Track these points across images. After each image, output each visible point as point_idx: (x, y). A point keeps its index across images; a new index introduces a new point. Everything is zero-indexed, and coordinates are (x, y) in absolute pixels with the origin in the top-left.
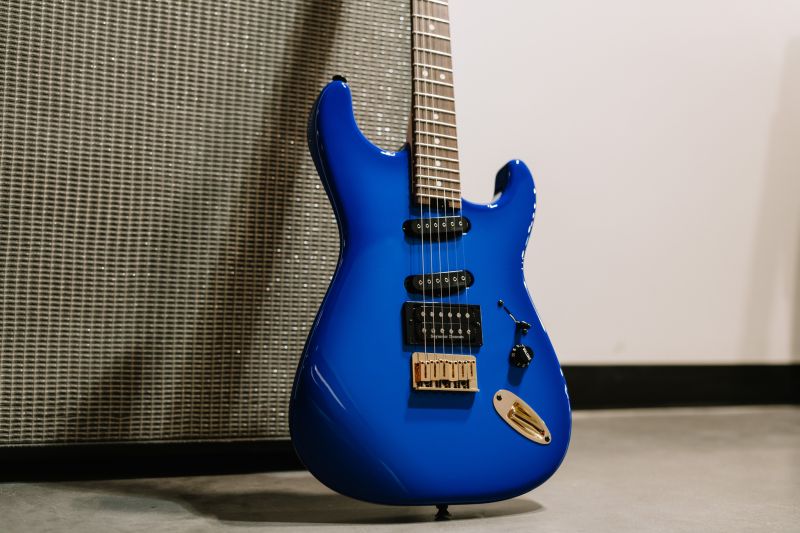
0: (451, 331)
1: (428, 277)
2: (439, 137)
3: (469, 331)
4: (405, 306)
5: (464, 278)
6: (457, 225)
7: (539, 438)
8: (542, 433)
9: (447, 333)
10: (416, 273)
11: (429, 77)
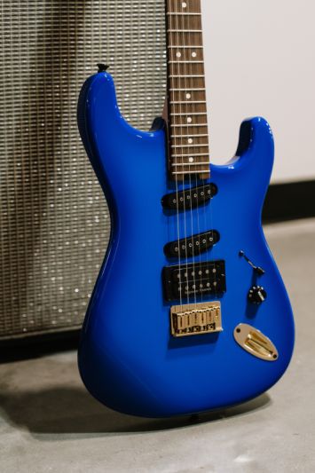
0: (201, 286)
1: (182, 243)
2: (191, 116)
3: (215, 284)
4: (164, 270)
5: (211, 239)
6: (206, 193)
7: (269, 356)
8: (271, 352)
9: (198, 288)
10: (172, 240)
11: (182, 58)
